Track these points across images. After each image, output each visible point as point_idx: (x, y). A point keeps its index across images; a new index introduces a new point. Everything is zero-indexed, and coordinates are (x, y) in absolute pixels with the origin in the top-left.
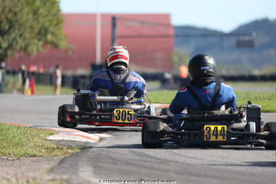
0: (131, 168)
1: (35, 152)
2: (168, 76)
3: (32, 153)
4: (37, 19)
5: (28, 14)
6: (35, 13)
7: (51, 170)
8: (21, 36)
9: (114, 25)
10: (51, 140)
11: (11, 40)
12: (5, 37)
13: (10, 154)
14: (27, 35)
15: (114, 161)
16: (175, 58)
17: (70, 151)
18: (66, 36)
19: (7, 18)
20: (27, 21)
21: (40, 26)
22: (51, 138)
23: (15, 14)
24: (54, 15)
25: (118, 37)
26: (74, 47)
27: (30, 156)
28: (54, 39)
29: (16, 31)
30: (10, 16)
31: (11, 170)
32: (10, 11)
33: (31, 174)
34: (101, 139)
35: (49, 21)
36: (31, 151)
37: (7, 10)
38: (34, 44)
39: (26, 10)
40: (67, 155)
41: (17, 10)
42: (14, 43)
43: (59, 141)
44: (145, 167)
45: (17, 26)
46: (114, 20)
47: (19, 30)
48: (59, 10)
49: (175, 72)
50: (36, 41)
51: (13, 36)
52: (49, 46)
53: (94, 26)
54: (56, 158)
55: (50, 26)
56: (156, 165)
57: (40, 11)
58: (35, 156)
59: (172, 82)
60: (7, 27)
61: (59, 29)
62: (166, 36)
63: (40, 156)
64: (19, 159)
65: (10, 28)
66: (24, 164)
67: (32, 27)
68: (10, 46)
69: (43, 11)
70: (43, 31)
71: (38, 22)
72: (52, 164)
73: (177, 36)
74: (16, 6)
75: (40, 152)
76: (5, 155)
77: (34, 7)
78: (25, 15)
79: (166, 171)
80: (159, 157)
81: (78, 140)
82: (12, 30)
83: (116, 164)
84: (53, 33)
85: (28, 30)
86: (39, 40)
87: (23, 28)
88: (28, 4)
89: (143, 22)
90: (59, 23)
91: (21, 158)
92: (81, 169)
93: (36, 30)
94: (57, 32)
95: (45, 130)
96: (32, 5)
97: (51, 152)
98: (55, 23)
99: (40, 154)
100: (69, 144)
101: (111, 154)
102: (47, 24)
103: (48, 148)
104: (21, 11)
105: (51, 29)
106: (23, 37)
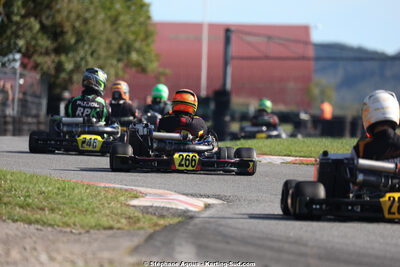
0: (250, 249)
1: (111, 223)
2: (304, 116)
3: (106, 224)
4: (116, 30)
5: (104, 22)
6: (114, 21)
7: (135, 250)
8: (92, 54)
9: (227, 40)
10: (134, 206)
11: (78, 59)
12: (70, 55)
13: (74, 224)
14: (102, 52)
15: (226, 238)
16: (316, 91)
17: (162, 222)
18: (157, 56)
19: (74, 27)
20: (102, 33)
21: (120, 40)
22: (135, 202)
23: (86, 22)
24: (141, 24)
25: (233, 58)
26: (168, 71)
27: (105, 229)
28: (141, 60)
29: (87, 47)
30: (77, 24)
31: (77, 248)
32: (78, 16)
33: (106, 255)
34: (207, 206)
35: (133, 33)
36: (105, 221)
37: (73, 16)
38: (112, 65)
39: (101, 16)
40: (157, 228)
41: (88, 15)
42: (83, 63)
43: (146, 208)
44: (271, 249)
45: (87, 40)
46: (228, 32)
47: (91, 45)
48: (149, 18)
49: (315, 112)
50: (114, 62)
51: (82, 53)
52: (134, 69)
53: (199, 41)
54: (142, 232)
55: (135, 40)
56: (286, 246)
57: (122, 18)
58: (111, 228)
59: (309, 125)
60: (73, 41)
61: (148, 45)
62: (304, 58)
63: (119, 229)
64: (88, 232)
65: (77, 42)
66: (96, 240)
67: (108, 42)
68: (77, 68)
69: (125, 18)
70: (125, 48)
71: (119, 35)
72: (136, 241)
73: (317, 59)
74: (87, 10)
75: (119, 222)
76: (68, 225)
77: (113, 13)
78: (100, 24)
79: (302, 255)
80: (291, 234)
81: (174, 207)
82: (81, 44)
83: (228, 243)
84: (139, 51)
85: (104, 45)
86: (119, 60)
87: (96, 42)
88: (104, 7)
89: (269, 38)
90: (147, 36)
91: (92, 231)
92: (178, 249)
93: (115, 46)
94: (145, 49)
95: (126, 190)
96: (110, 9)
97: (135, 223)
98: (142, 35)
99: (119, 225)
100: (161, 212)
101: (221, 228)
102: (131, 37)
103: (130, 218)
104: (94, 17)
105: (137, 45)
106: (95, 55)
